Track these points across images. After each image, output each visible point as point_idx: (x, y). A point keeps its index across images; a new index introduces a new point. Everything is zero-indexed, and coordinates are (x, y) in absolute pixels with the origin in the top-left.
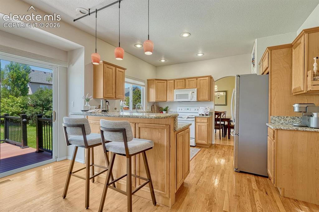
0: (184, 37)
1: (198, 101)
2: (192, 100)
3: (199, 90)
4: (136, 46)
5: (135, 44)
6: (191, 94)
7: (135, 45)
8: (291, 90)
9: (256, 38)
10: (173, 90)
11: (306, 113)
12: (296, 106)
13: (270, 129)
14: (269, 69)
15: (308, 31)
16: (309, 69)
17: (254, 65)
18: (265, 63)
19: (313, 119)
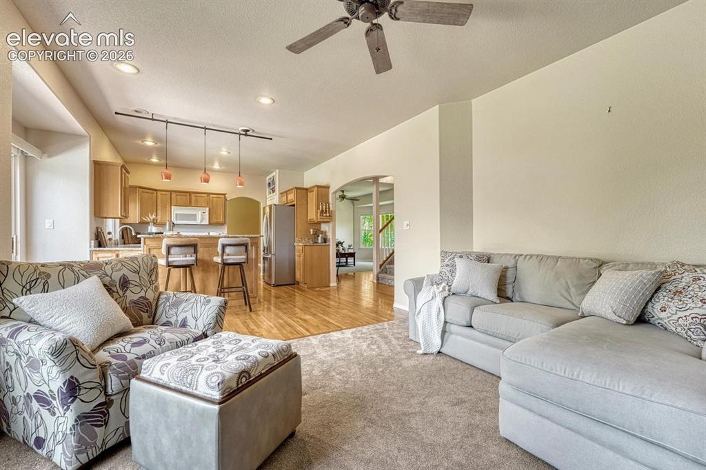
1: (210, 224)
2: (202, 223)
3: (211, 210)
4: (144, 142)
5: (143, 140)
6: (201, 215)
7: (142, 142)
8: (307, 219)
9: (277, 169)
10: (168, 207)
11: (316, 235)
12: (311, 230)
13: (299, 246)
14: (295, 203)
15: (318, 187)
16: (318, 209)
17: (274, 192)
18: (291, 197)
19: (320, 238)
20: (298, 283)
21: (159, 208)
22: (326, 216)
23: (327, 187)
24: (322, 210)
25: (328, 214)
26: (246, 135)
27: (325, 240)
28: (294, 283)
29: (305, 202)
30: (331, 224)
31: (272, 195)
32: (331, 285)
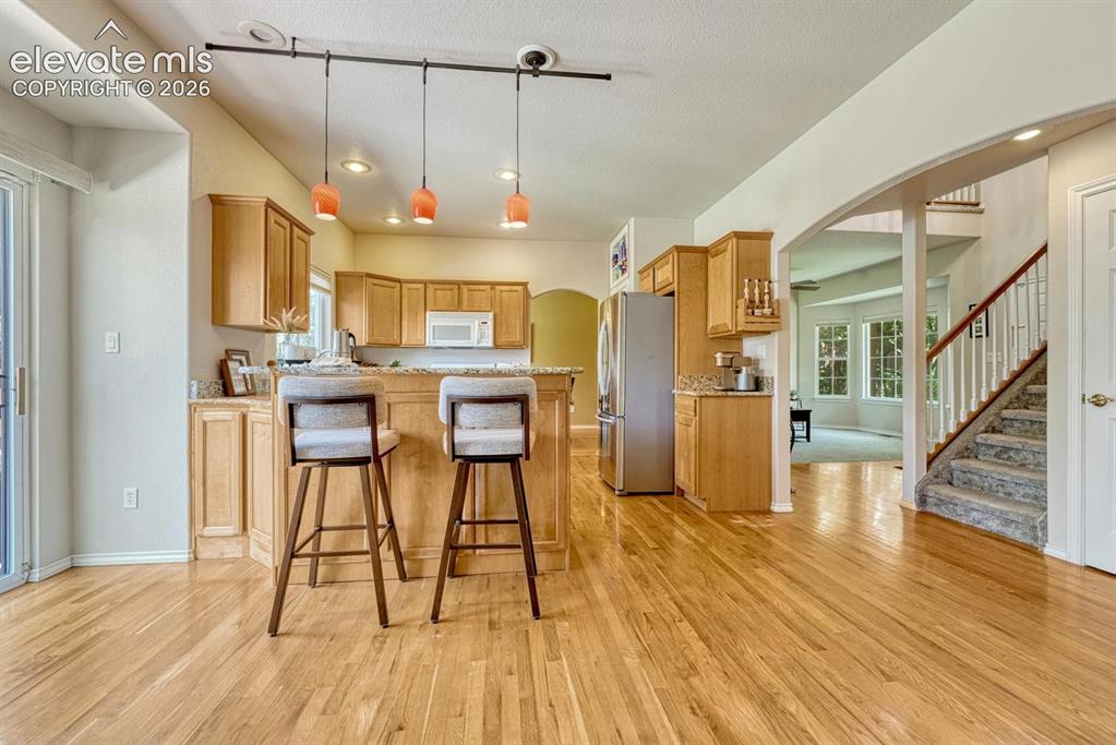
0: (502, 179)
1: (496, 346)
2: (481, 345)
3: (499, 317)
4: (346, 165)
5: (343, 160)
6: (478, 328)
7: (342, 165)
8: (706, 328)
9: (631, 216)
10: (421, 313)
11: (732, 368)
12: (719, 355)
13: (685, 397)
14: (675, 287)
15: (739, 235)
16: (739, 296)
17: (624, 271)
18: (665, 274)
19: (742, 377)
20: (682, 493)
21: (405, 315)
22: (763, 316)
23: (766, 236)
24: (752, 301)
25: (767, 311)
26: (536, 73)
27: (758, 384)
28: (669, 492)
29: (701, 284)
30: (775, 338)
31: (621, 279)
32: (776, 508)
